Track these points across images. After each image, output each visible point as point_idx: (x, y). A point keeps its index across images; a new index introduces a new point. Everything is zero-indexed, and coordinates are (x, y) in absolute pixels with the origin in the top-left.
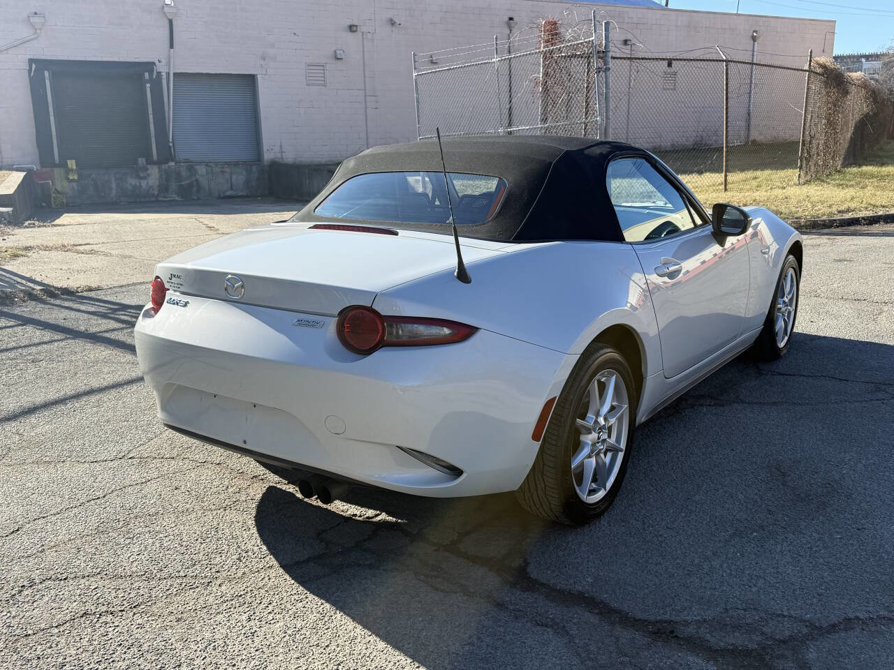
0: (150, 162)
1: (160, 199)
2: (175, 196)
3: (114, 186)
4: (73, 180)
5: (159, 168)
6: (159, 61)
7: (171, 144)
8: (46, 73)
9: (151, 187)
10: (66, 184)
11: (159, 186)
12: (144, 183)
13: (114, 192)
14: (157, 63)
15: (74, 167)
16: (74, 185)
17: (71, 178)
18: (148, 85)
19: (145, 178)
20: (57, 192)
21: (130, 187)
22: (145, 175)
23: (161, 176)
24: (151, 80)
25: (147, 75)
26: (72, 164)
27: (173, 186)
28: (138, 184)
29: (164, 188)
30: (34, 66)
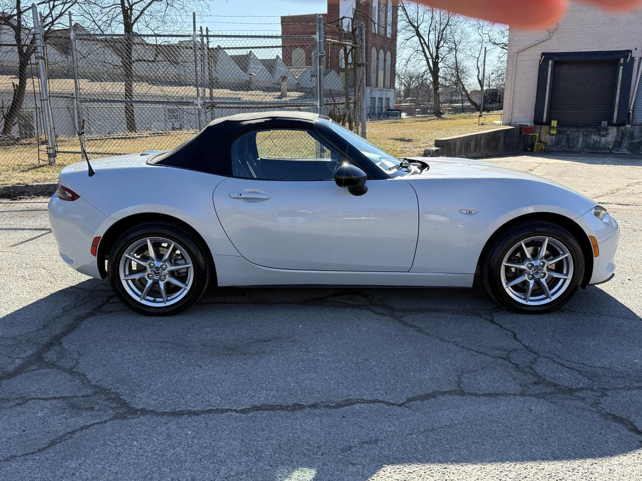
0: (611, 124)
1: (613, 152)
2: (626, 150)
3: (581, 140)
4: (553, 135)
5: (617, 129)
6: (636, 49)
7: (631, 112)
8: (550, 62)
9: (608, 142)
10: (548, 137)
11: (614, 142)
12: (603, 140)
13: (580, 144)
14: (633, 51)
15: (555, 126)
16: (554, 138)
17: (552, 132)
18: (621, 68)
19: (604, 136)
20: (540, 141)
21: (592, 141)
22: (605, 133)
23: (618, 135)
24: (624, 64)
25: (622, 60)
26: (554, 123)
27: (626, 143)
28: (599, 140)
29: (618, 144)
30: (543, 57)
